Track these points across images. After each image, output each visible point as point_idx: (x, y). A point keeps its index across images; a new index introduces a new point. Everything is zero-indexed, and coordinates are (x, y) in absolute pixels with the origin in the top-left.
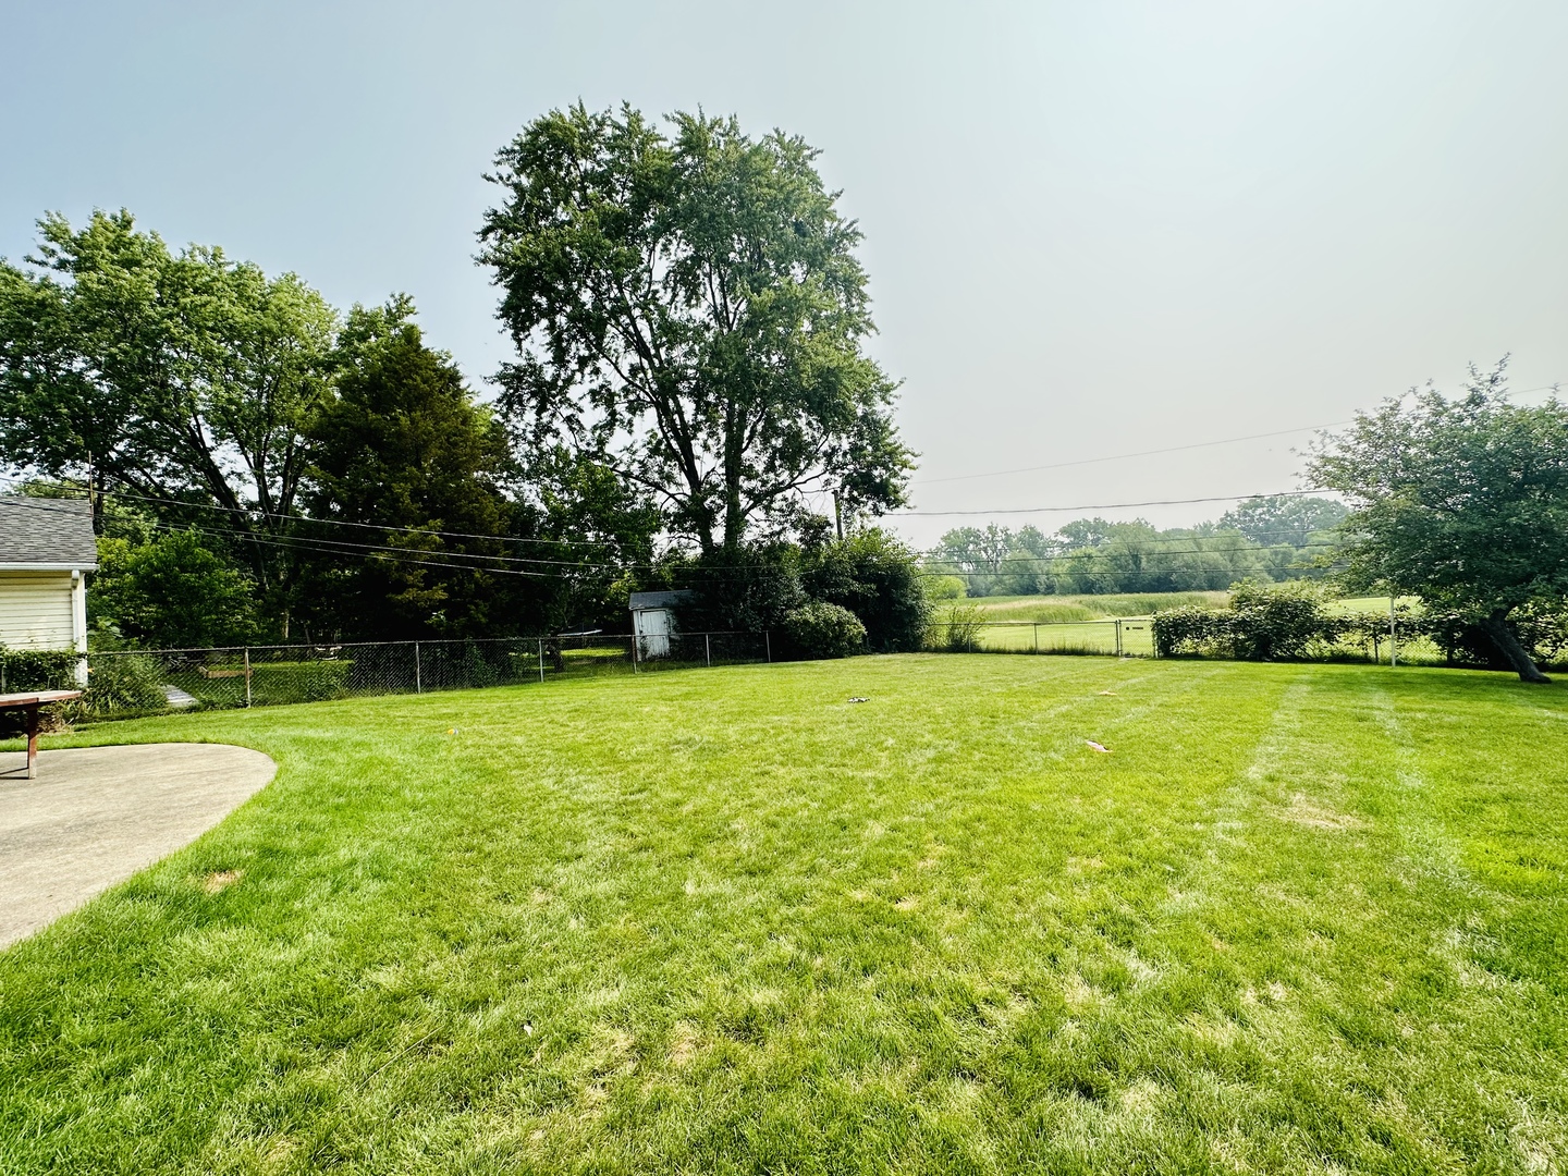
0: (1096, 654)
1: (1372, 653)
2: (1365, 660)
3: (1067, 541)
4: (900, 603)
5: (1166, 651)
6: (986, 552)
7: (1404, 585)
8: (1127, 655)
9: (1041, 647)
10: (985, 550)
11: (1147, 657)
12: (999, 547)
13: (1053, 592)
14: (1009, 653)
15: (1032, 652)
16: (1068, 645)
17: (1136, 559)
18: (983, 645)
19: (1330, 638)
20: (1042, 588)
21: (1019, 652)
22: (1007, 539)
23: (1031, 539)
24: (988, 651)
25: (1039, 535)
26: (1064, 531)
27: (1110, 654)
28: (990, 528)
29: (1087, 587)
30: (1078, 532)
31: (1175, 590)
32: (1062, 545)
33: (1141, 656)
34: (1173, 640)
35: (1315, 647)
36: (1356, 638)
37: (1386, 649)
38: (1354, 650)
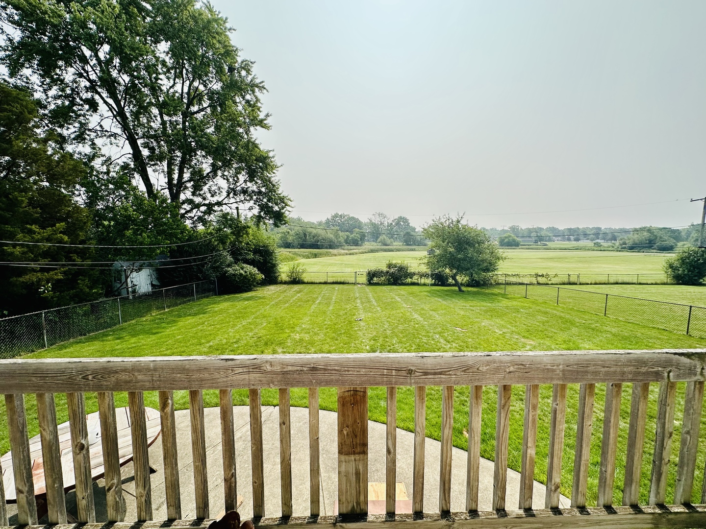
0: (348, 283)
1: (419, 282)
2: (419, 284)
4: (269, 263)
5: (370, 283)
8: (358, 284)
9: (329, 281)
11: (365, 284)
14: (317, 283)
15: (325, 283)
16: (339, 280)
17: (305, 235)
18: (306, 280)
19: (411, 278)
21: (320, 283)
24: (308, 283)
27: (352, 283)
33: (362, 284)
34: (372, 279)
35: (409, 280)
36: (417, 278)
37: (423, 281)
38: (416, 281)
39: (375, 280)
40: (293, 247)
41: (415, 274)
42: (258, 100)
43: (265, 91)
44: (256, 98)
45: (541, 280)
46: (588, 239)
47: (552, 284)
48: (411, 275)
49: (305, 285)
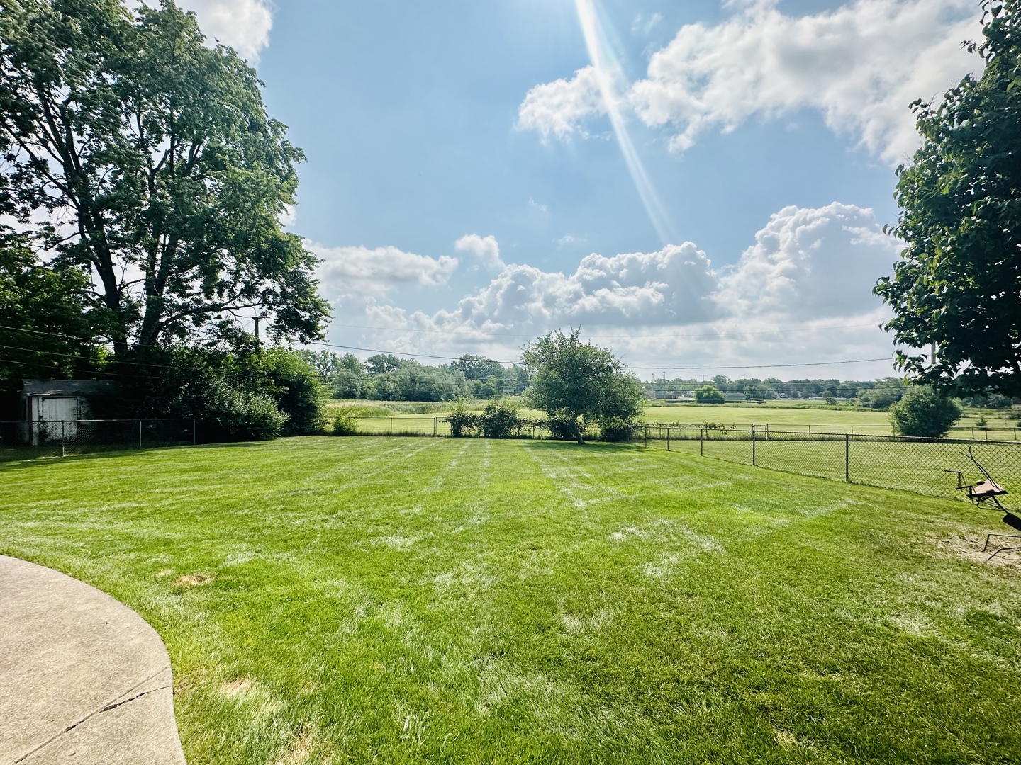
0: (424, 436)
1: (532, 434)
2: (530, 437)
3: (372, 366)
5: (457, 434)
6: (319, 367)
7: (538, 405)
8: (439, 436)
9: (395, 431)
10: (319, 366)
11: (449, 437)
12: (329, 365)
13: (365, 398)
14: (375, 435)
15: (389, 435)
16: (410, 430)
17: (414, 381)
18: (358, 430)
19: (519, 428)
20: (358, 394)
21: (380, 435)
22: (334, 361)
23: (350, 363)
24: (361, 434)
25: (355, 360)
26: (371, 360)
27: (430, 436)
28: (323, 352)
29: (386, 396)
30: (379, 362)
31: (433, 401)
32: (369, 369)
33: (445, 436)
34: (459, 428)
35: (514, 431)
36: (528, 428)
37: (537, 432)
38: (527, 433)
39: (465, 430)
40: (394, 399)
41: (524, 422)
42: (291, 171)
43: (303, 161)
44: (289, 167)
45: (712, 433)
46: (820, 396)
47: (729, 440)
48: (519, 424)
49: (357, 438)
